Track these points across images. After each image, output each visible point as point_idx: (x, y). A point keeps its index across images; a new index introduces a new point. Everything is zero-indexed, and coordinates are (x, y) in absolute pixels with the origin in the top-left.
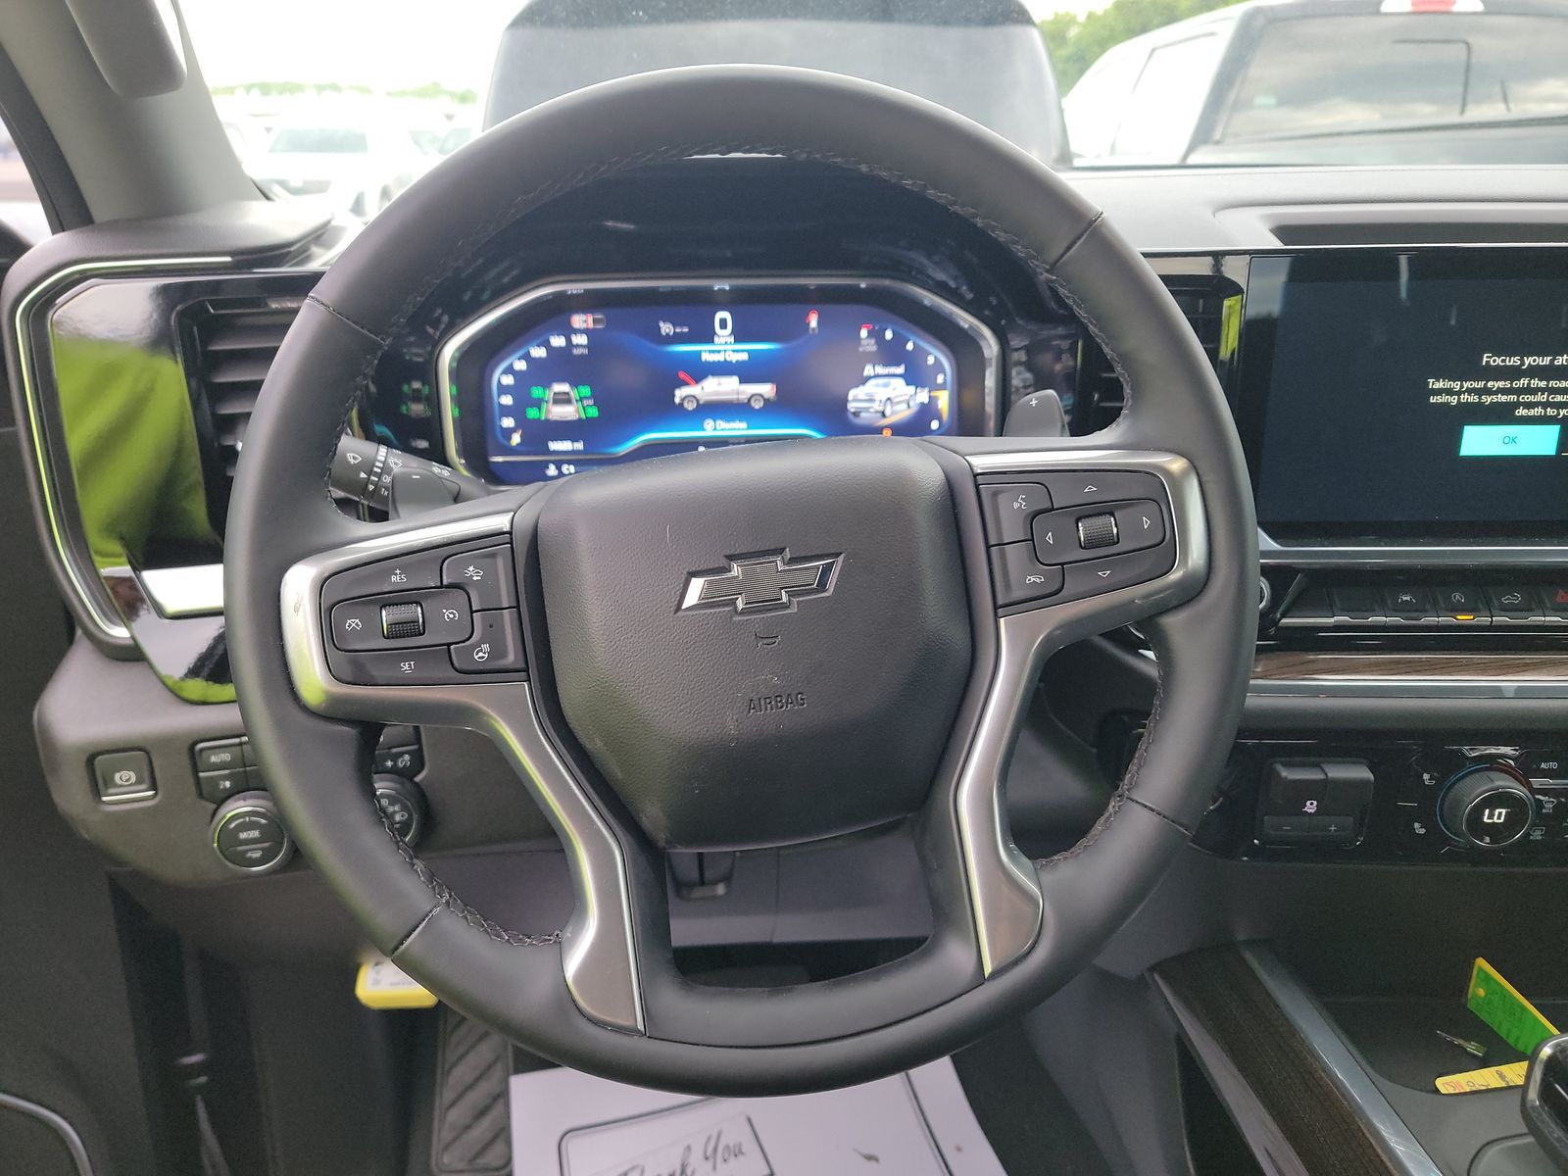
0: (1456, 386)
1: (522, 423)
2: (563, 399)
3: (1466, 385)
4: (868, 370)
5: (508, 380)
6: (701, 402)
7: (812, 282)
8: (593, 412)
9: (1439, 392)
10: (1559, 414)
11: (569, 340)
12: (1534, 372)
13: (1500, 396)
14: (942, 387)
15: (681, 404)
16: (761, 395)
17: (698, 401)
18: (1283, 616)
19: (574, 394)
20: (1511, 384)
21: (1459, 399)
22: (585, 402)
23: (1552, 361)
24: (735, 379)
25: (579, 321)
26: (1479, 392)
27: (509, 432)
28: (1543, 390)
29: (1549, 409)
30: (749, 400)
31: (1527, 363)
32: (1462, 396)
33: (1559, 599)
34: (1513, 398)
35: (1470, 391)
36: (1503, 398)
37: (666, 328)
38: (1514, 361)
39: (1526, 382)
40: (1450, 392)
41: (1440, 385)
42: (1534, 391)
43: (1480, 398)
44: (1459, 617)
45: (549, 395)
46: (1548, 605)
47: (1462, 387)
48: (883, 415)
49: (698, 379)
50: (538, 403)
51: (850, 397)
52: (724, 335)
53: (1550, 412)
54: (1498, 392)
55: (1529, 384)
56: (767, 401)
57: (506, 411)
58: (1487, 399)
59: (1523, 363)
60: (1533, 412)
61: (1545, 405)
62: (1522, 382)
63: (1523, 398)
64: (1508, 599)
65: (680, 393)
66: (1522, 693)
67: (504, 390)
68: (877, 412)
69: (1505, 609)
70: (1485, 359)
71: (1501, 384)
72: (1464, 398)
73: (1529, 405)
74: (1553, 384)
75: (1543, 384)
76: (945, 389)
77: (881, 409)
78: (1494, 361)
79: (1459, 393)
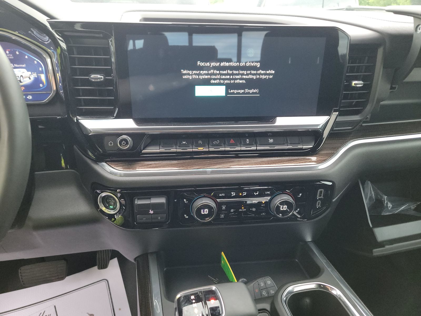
0: (190, 72)
3: (194, 72)
9: (185, 74)
10: (224, 82)
12: (215, 68)
13: (205, 76)
14: (42, 72)
18: (143, 149)
20: (208, 72)
21: (192, 77)
23: (220, 64)
26: (198, 75)
28: (218, 74)
29: (221, 81)
31: (212, 65)
32: (193, 76)
33: (231, 142)
34: (209, 76)
35: (195, 74)
36: (206, 77)
38: (208, 64)
39: (213, 71)
40: (189, 74)
41: (185, 72)
42: (216, 75)
43: (199, 77)
44: (199, 149)
46: (227, 144)
47: (192, 73)
48: (20, 81)
53: (222, 81)
54: (204, 75)
55: (214, 72)
58: (201, 77)
59: (210, 65)
60: (216, 82)
61: (220, 79)
62: (211, 71)
63: (212, 77)
64: (216, 142)
66: (212, 172)
69: (213, 145)
70: (198, 64)
71: (205, 72)
72: (194, 76)
73: (215, 79)
74: (222, 72)
75: (218, 72)
77: (19, 79)
78: (201, 64)
79: (192, 75)
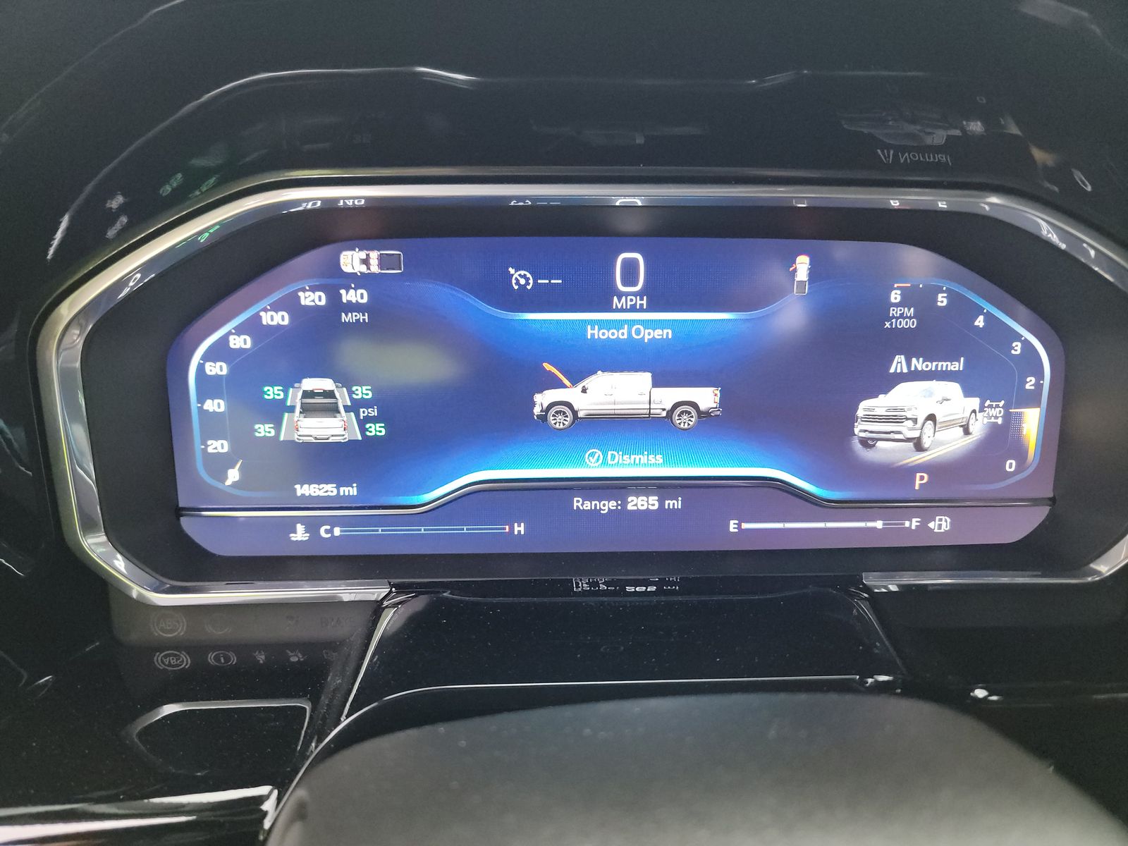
1: (244, 447)
2: (321, 406)
4: (899, 364)
5: (217, 369)
6: (581, 414)
7: (802, 197)
8: (376, 430)
11: (334, 297)
14: (1031, 399)
15: (543, 418)
16: (694, 405)
17: (575, 413)
19: (343, 398)
22: (363, 413)
24: (646, 377)
25: (351, 261)
27: (219, 464)
30: (670, 413)
37: (519, 277)
45: (295, 397)
48: (919, 446)
49: (577, 375)
50: (276, 412)
51: (860, 413)
52: (630, 292)
56: (704, 415)
57: (213, 426)
65: (543, 399)
67: (209, 387)
68: (908, 440)
76: (1038, 404)
77: (916, 434)
